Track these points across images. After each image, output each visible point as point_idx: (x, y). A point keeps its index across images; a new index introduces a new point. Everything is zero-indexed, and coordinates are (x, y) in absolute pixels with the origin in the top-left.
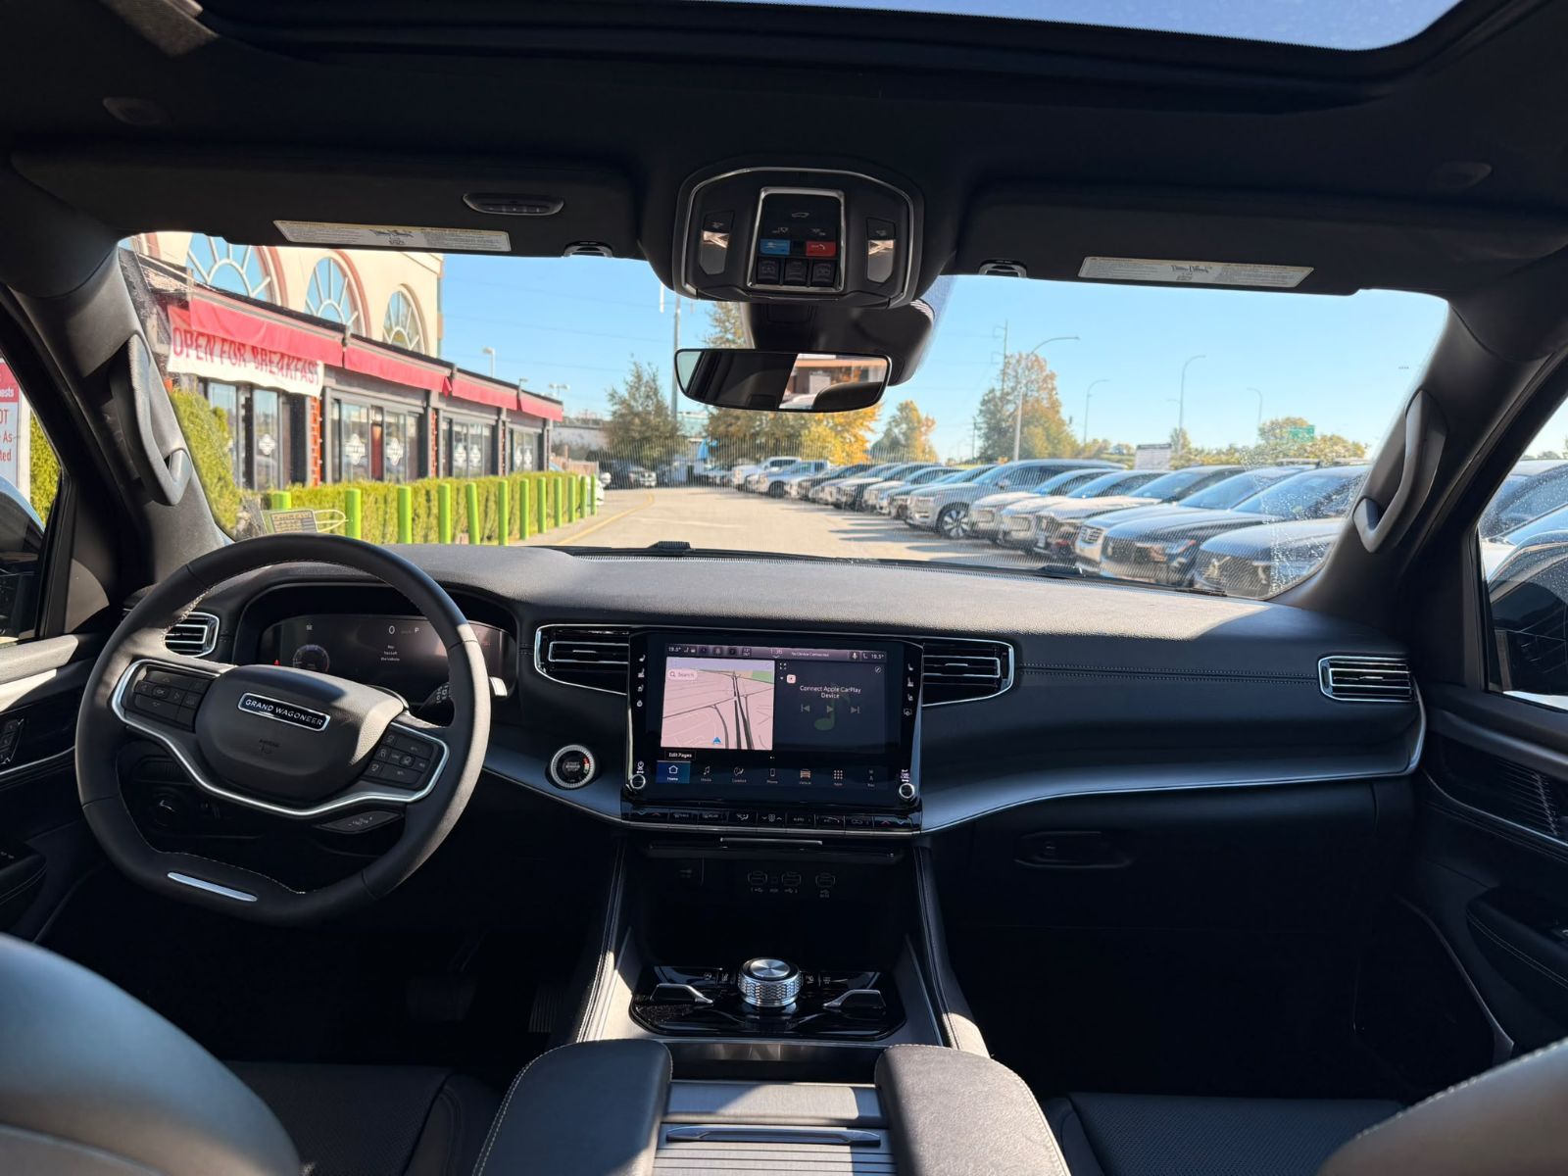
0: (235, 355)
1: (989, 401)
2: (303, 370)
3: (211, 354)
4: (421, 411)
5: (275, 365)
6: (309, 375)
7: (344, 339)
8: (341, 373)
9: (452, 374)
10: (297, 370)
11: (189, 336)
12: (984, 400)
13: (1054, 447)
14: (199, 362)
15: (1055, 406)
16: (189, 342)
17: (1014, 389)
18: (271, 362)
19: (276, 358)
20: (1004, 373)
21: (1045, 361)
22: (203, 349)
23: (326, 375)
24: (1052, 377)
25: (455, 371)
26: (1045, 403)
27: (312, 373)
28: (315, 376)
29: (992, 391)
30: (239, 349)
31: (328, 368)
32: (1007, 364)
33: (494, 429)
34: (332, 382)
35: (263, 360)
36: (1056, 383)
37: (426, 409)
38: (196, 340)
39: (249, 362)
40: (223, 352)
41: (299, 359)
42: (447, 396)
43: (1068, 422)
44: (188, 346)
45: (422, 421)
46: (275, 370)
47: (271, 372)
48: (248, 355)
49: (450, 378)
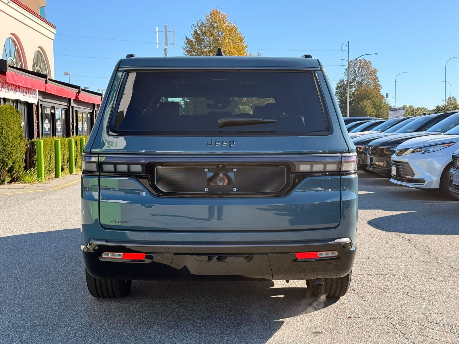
0: (14, 89)
1: (341, 87)
2: (32, 94)
3: (8, 90)
4: (67, 108)
5: (25, 92)
6: (34, 96)
7: (46, 81)
8: (44, 94)
9: (79, 91)
10: (31, 94)
11: (3, 84)
12: (338, 86)
13: (378, 110)
14: (6, 93)
15: (377, 88)
16: (3, 86)
17: (354, 80)
18: (24, 91)
19: (25, 90)
20: (348, 70)
21: (371, 63)
22: (6, 89)
23: (39, 95)
24: (375, 71)
25: (80, 90)
26: (372, 87)
27: (35, 95)
28: (36, 96)
29: (343, 81)
30: (15, 88)
31: (40, 92)
32: (349, 65)
33: (92, 114)
34: (41, 98)
35: (21, 91)
36: (378, 75)
37: (69, 107)
38: (5, 85)
39: (18, 92)
40: (11, 89)
41: (32, 90)
42: (77, 101)
43: (385, 97)
44: (3, 88)
45: (67, 112)
46: (25, 94)
47: (24, 95)
48: (18, 89)
49: (79, 93)
